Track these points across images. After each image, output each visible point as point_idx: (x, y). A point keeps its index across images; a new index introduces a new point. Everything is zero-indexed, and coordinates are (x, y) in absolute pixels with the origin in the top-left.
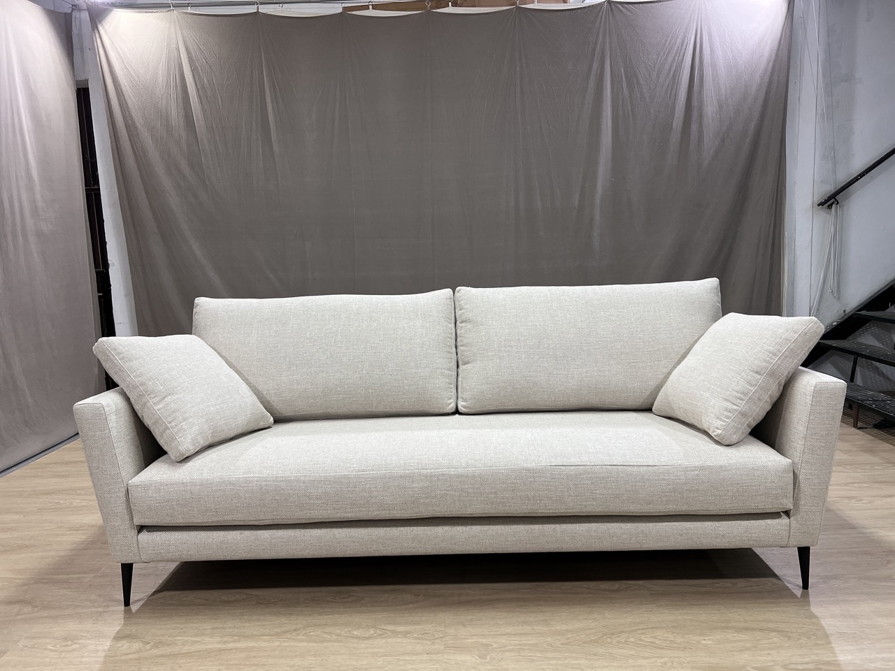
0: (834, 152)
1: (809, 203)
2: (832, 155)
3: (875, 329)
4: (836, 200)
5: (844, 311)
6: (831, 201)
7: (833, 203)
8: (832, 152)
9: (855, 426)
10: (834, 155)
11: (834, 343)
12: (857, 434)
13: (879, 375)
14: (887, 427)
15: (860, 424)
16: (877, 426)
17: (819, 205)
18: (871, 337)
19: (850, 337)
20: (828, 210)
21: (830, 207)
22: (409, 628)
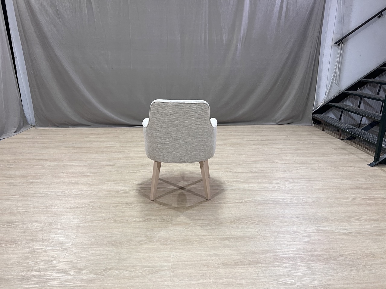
0: (343, 20)
1: (331, 42)
3: (352, 99)
5: (340, 91)
7: (341, 43)
9: (339, 139)
12: (340, 142)
14: (352, 139)
15: (341, 138)
16: (348, 139)
17: (335, 44)
20: (338, 46)
22: (157, 217)
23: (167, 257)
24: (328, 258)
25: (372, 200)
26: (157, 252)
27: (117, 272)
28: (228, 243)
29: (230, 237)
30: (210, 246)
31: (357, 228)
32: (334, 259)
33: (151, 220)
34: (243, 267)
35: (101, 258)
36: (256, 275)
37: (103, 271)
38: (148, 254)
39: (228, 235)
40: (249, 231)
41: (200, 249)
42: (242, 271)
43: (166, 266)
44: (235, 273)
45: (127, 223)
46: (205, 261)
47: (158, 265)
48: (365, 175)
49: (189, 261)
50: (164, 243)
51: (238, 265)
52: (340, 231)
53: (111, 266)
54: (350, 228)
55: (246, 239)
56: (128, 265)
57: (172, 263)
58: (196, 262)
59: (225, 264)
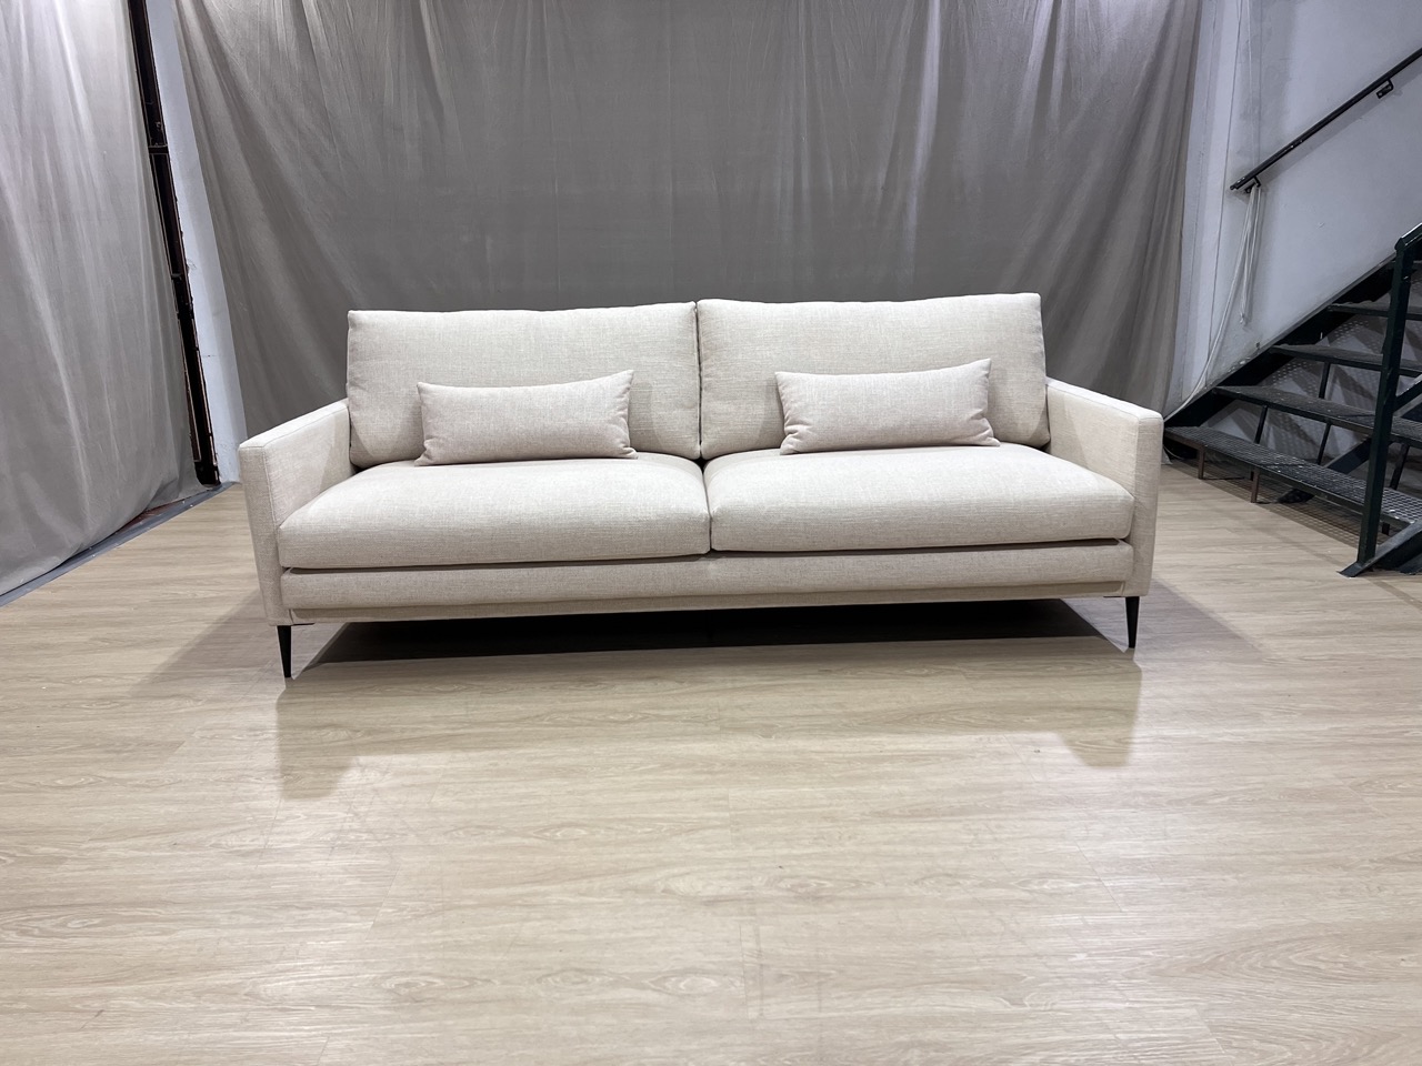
1: (1220, 183)
2: (1256, 112)
3: (1299, 372)
4: (1258, 182)
5: (1258, 345)
6: (1252, 182)
7: (1253, 185)
8: (1259, 107)
9: (1254, 500)
10: (1260, 113)
11: (1238, 390)
12: (1253, 510)
13: (1299, 435)
14: (1297, 501)
15: (1259, 498)
16: (1283, 501)
17: (1233, 187)
18: (1293, 383)
19: (1264, 382)
20: (1245, 196)
21: (1248, 190)
22: (676, 712)
23: (716, 799)
24: (1181, 800)
25: (1334, 664)
26: (688, 789)
27: (583, 832)
28: (889, 769)
29: (893, 756)
30: (836, 775)
31: (1277, 732)
32: (1199, 801)
33: (660, 718)
34: (935, 821)
35: (532, 802)
36: (972, 837)
37: (546, 830)
38: (662, 794)
39: (888, 751)
40: (950, 742)
41: (809, 781)
42: (929, 828)
43: (716, 819)
44: (912, 832)
45: (589, 725)
46: (826, 809)
47: (694, 816)
48: (1323, 599)
49: (780, 808)
50: (706, 769)
51: (921, 816)
52: (1226, 739)
53: (565, 821)
54: (1256, 733)
55: (943, 759)
56: (611, 817)
57: (733, 813)
58: (800, 810)
59: (883, 815)
